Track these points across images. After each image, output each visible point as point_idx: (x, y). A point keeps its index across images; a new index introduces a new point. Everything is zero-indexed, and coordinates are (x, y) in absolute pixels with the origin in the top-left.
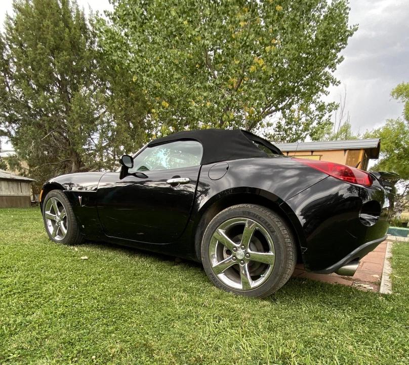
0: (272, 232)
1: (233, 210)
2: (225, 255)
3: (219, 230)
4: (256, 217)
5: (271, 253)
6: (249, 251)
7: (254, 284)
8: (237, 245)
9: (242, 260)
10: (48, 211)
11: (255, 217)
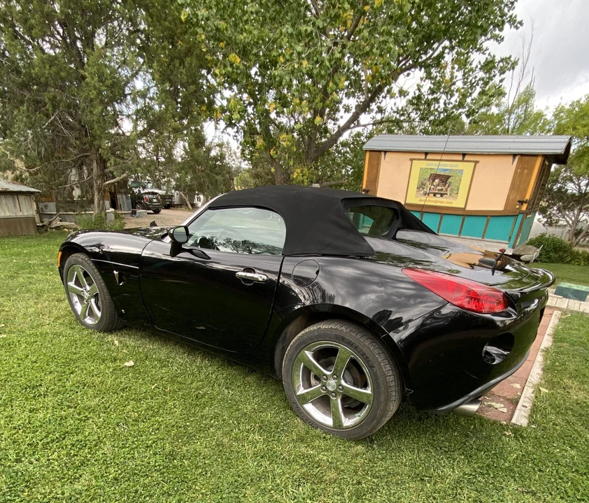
0: (371, 367)
1: (323, 330)
2: (313, 381)
3: (306, 352)
4: (352, 345)
5: (369, 391)
6: (343, 382)
7: (348, 422)
8: (328, 373)
9: (333, 392)
10: (71, 281)
11: (350, 344)
